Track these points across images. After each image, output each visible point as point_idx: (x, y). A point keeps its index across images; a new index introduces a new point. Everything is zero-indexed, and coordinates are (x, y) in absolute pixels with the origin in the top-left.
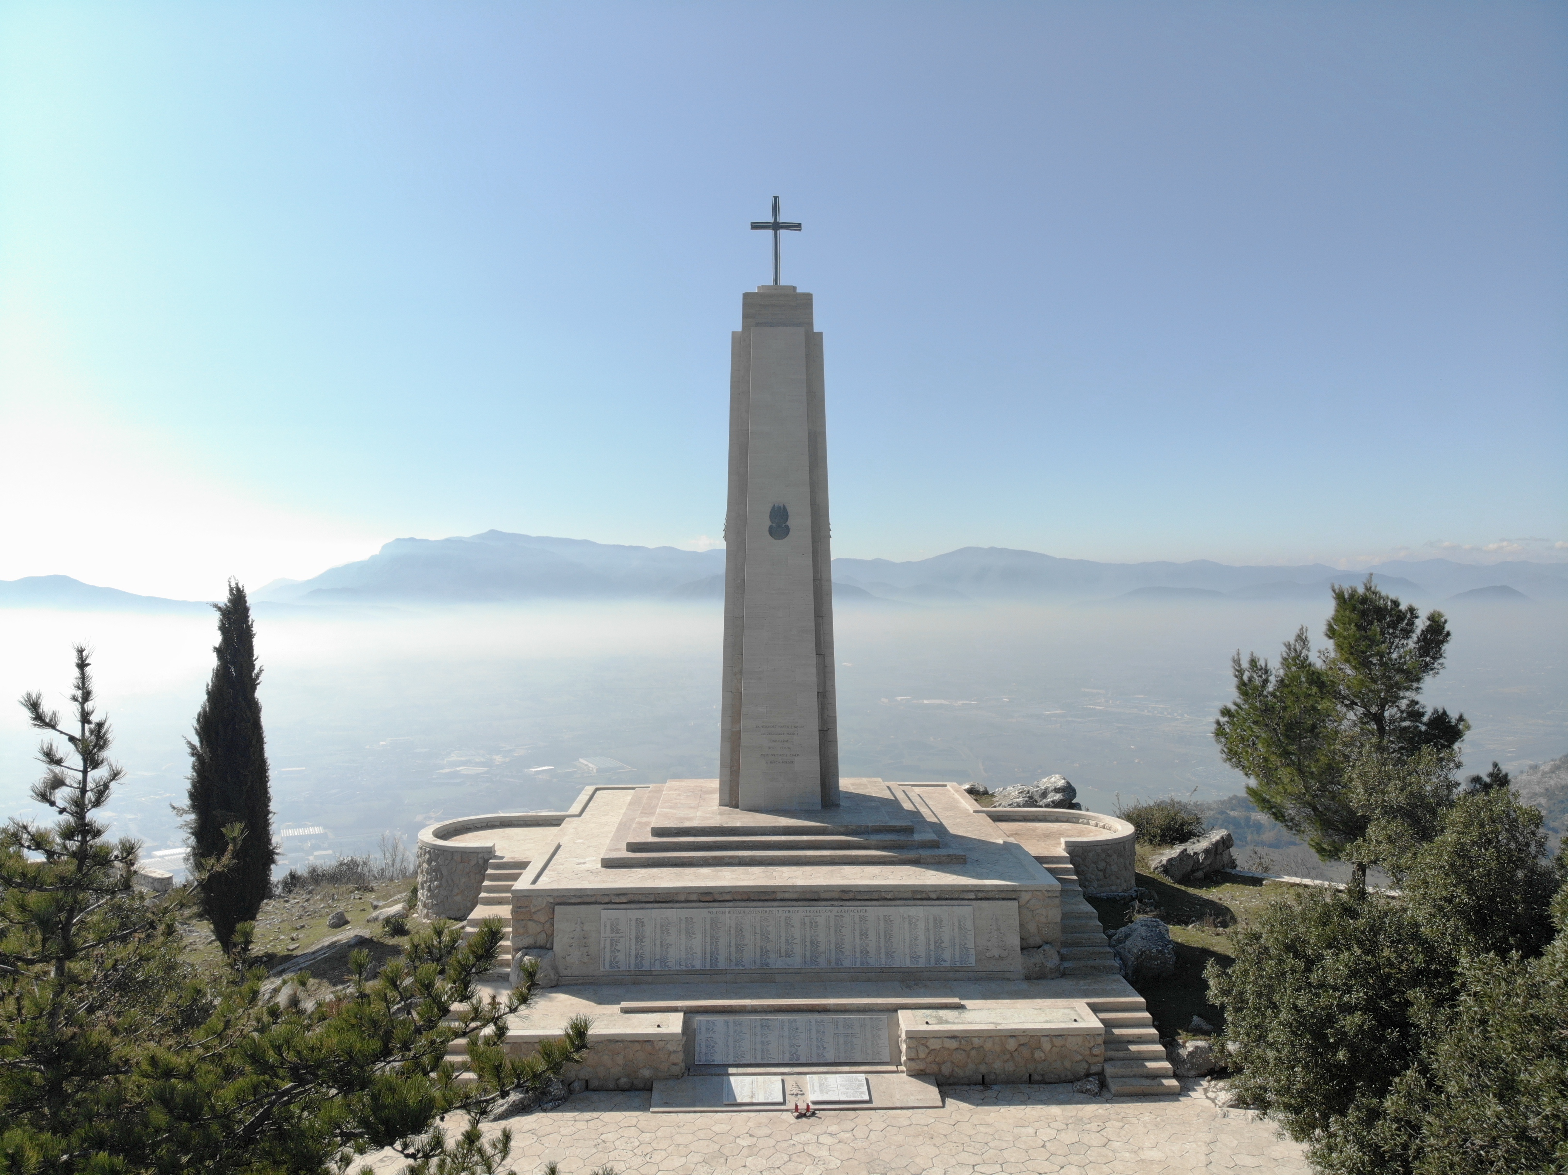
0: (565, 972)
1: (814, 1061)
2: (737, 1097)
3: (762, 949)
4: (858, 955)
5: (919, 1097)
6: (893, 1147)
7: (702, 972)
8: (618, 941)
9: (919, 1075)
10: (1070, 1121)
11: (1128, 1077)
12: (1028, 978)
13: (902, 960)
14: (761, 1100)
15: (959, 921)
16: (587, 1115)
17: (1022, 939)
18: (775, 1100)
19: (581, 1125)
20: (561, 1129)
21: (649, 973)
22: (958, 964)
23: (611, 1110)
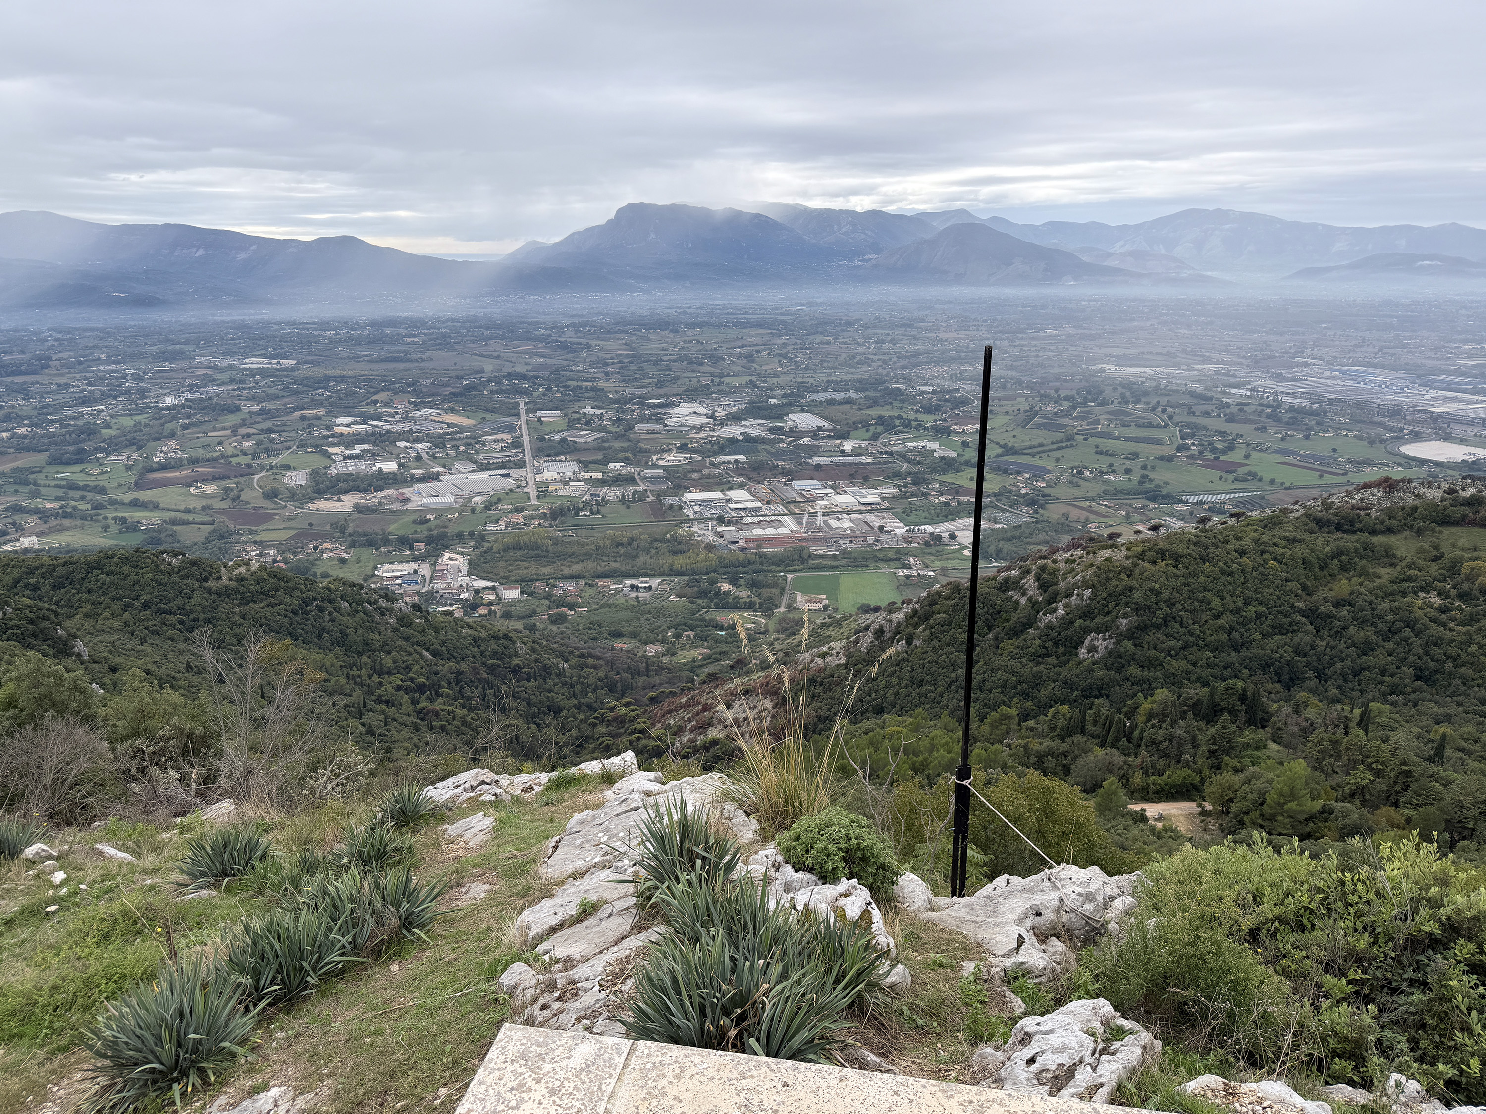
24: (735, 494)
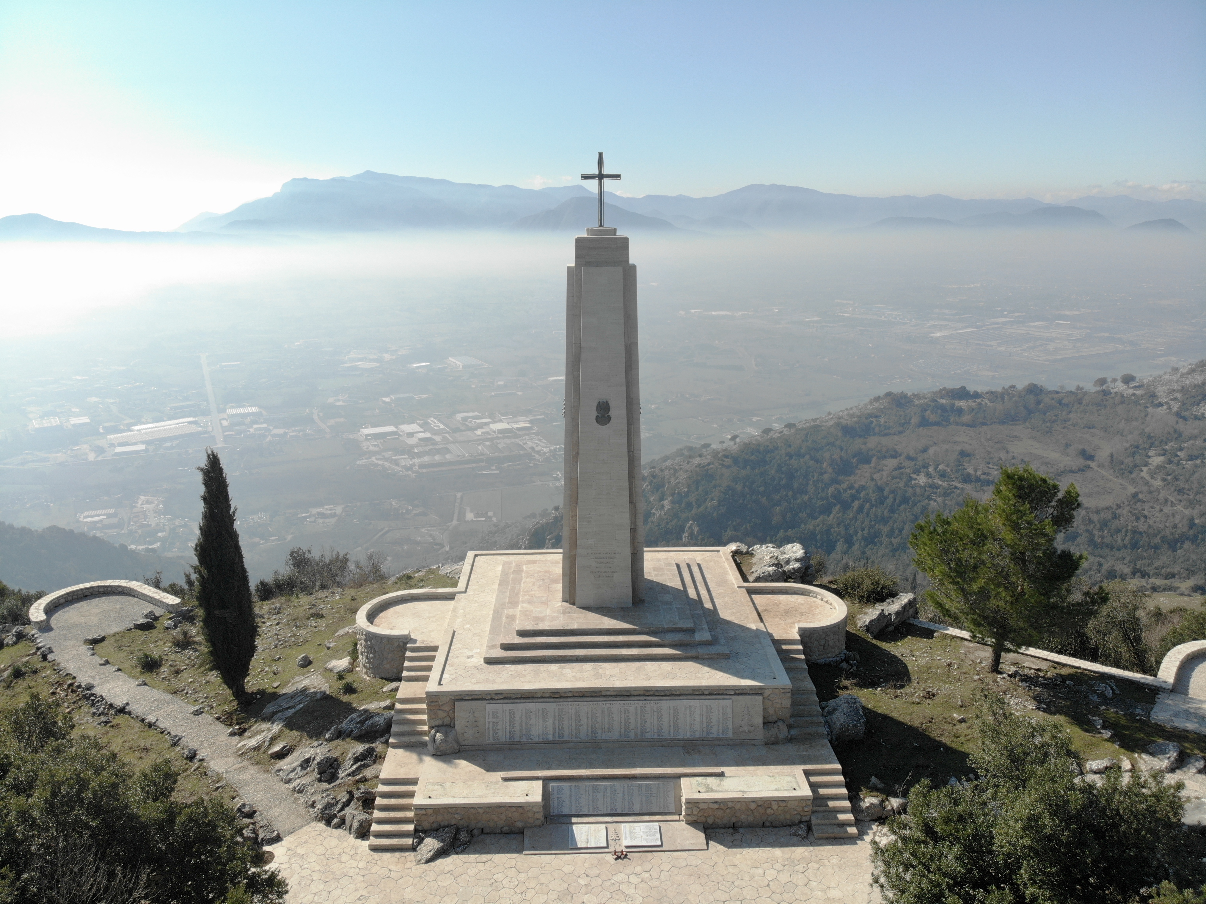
0: (464, 743)
1: (626, 812)
2: (578, 843)
3: (592, 728)
4: (655, 731)
5: (692, 842)
6: (675, 886)
7: (554, 742)
8: (497, 723)
9: (693, 823)
10: (786, 863)
11: (826, 825)
12: (766, 744)
13: (685, 733)
14: (593, 845)
15: (723, 709)
16: (484, 857)
17: (764, 717)
18: (602, 845)
19: (481, 866)
20: (469, 870)
21: (519, 743)
22: (721, 736)
23: (499, 853)
24: (407, 428)
